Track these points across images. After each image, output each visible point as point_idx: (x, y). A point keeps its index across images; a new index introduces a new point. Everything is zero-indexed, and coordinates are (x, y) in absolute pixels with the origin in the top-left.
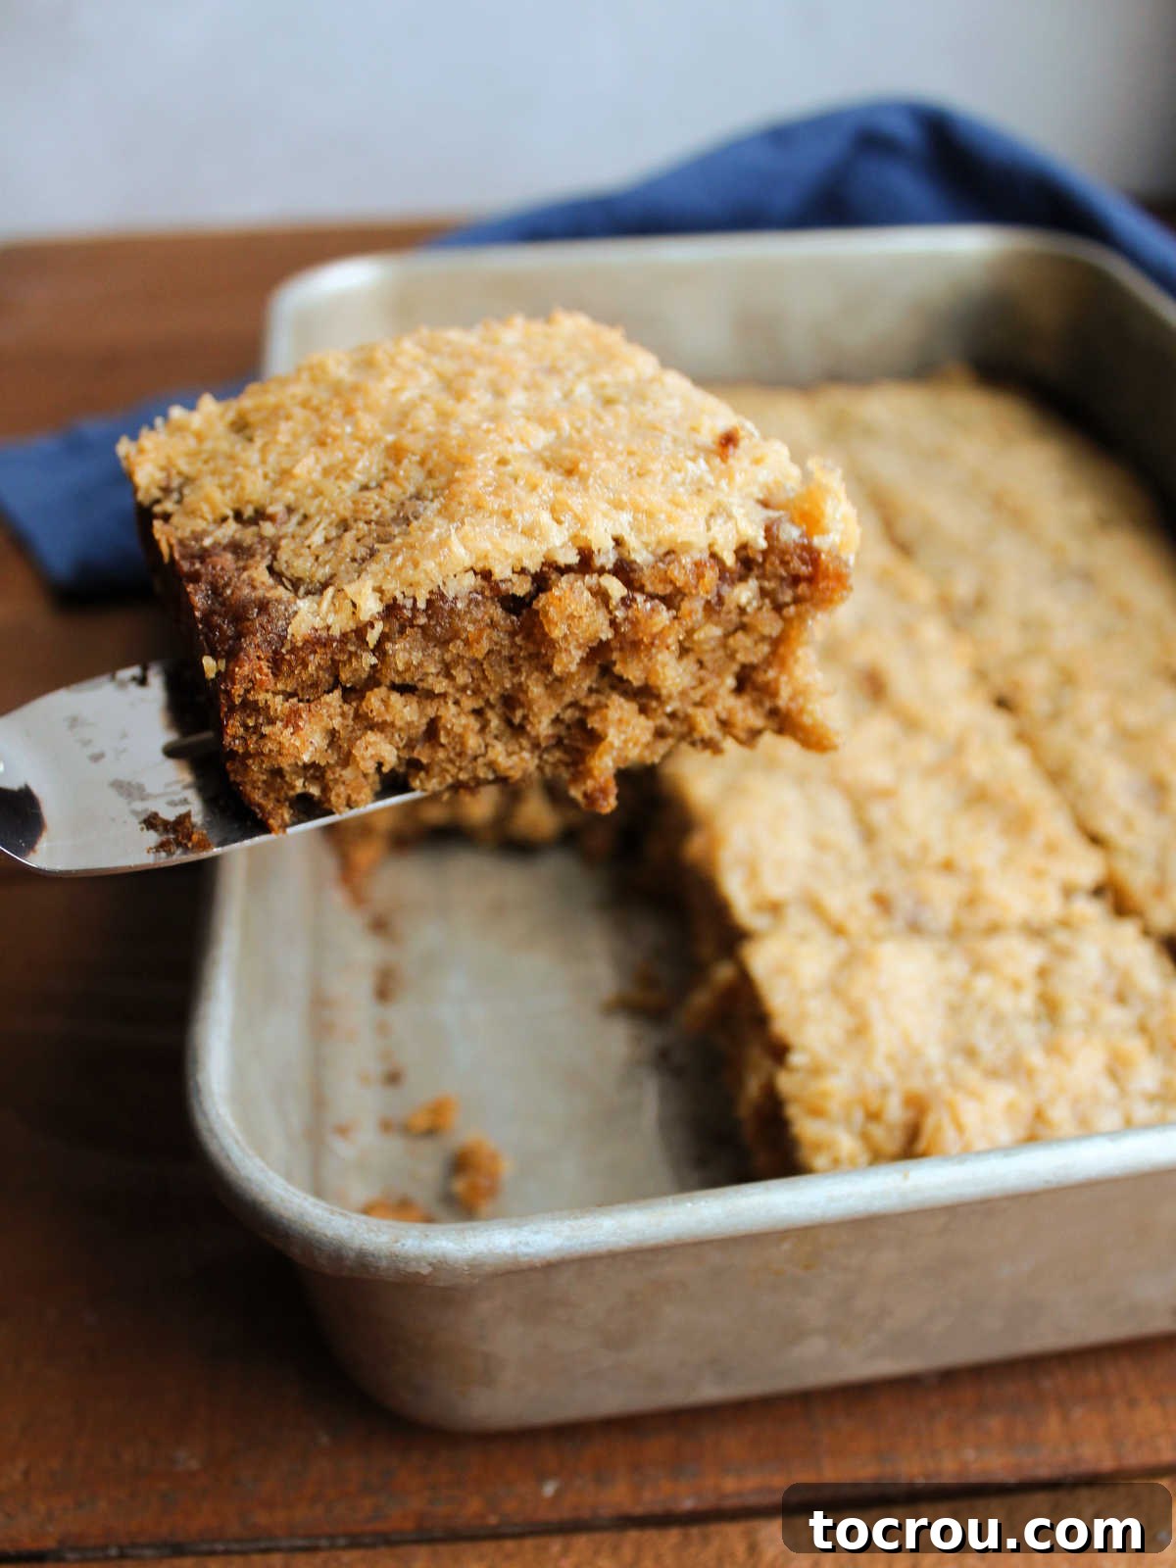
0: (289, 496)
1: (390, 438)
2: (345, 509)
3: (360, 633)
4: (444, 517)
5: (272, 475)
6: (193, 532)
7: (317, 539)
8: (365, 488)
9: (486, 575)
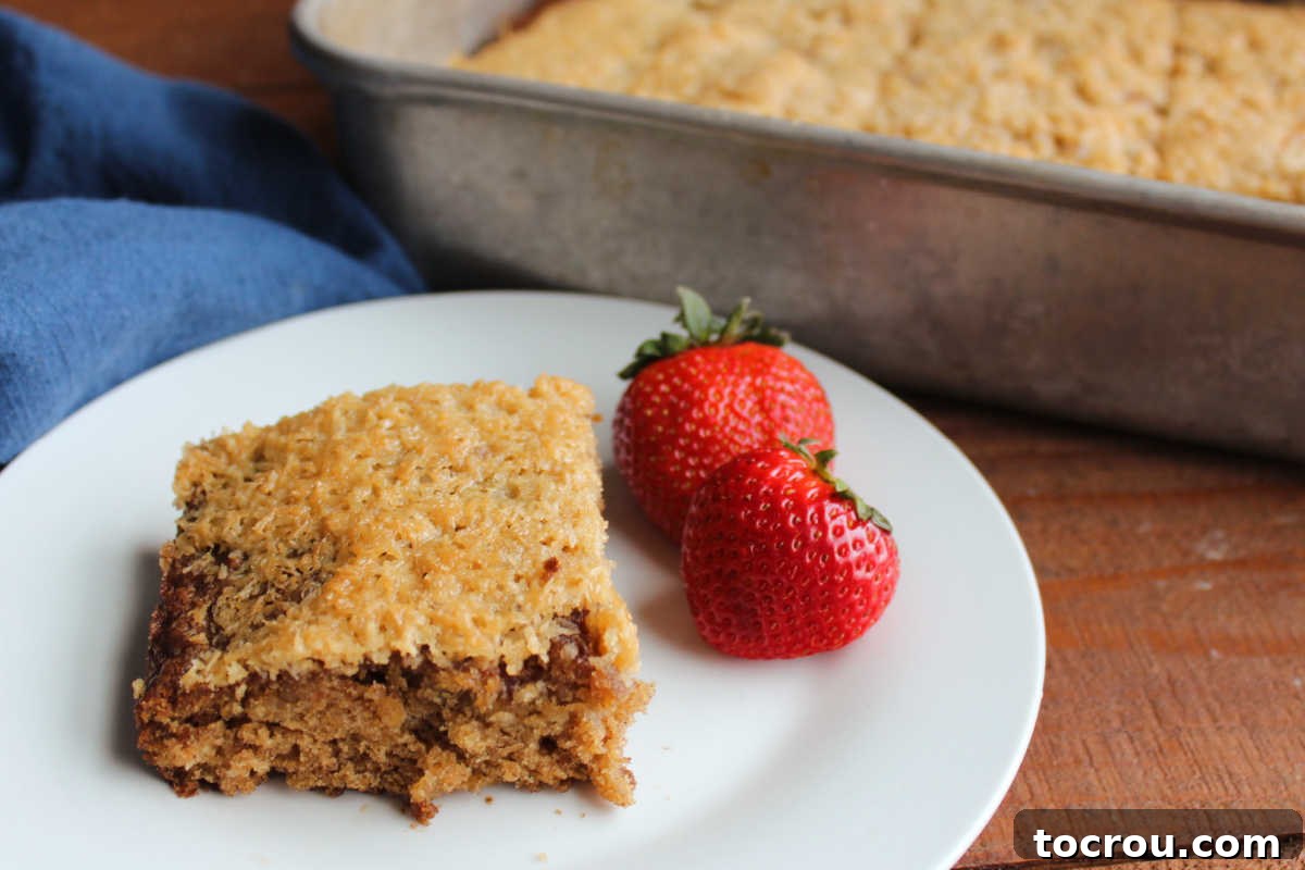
0: (248, 546)
1: (326, 512)
2: (270, 574)
3: (232, 688)
4: (311, 609)
5: (245, 521)
6: (184, 556)
7: (244, 594)
8: (295, 554)
9: (321, 663)
